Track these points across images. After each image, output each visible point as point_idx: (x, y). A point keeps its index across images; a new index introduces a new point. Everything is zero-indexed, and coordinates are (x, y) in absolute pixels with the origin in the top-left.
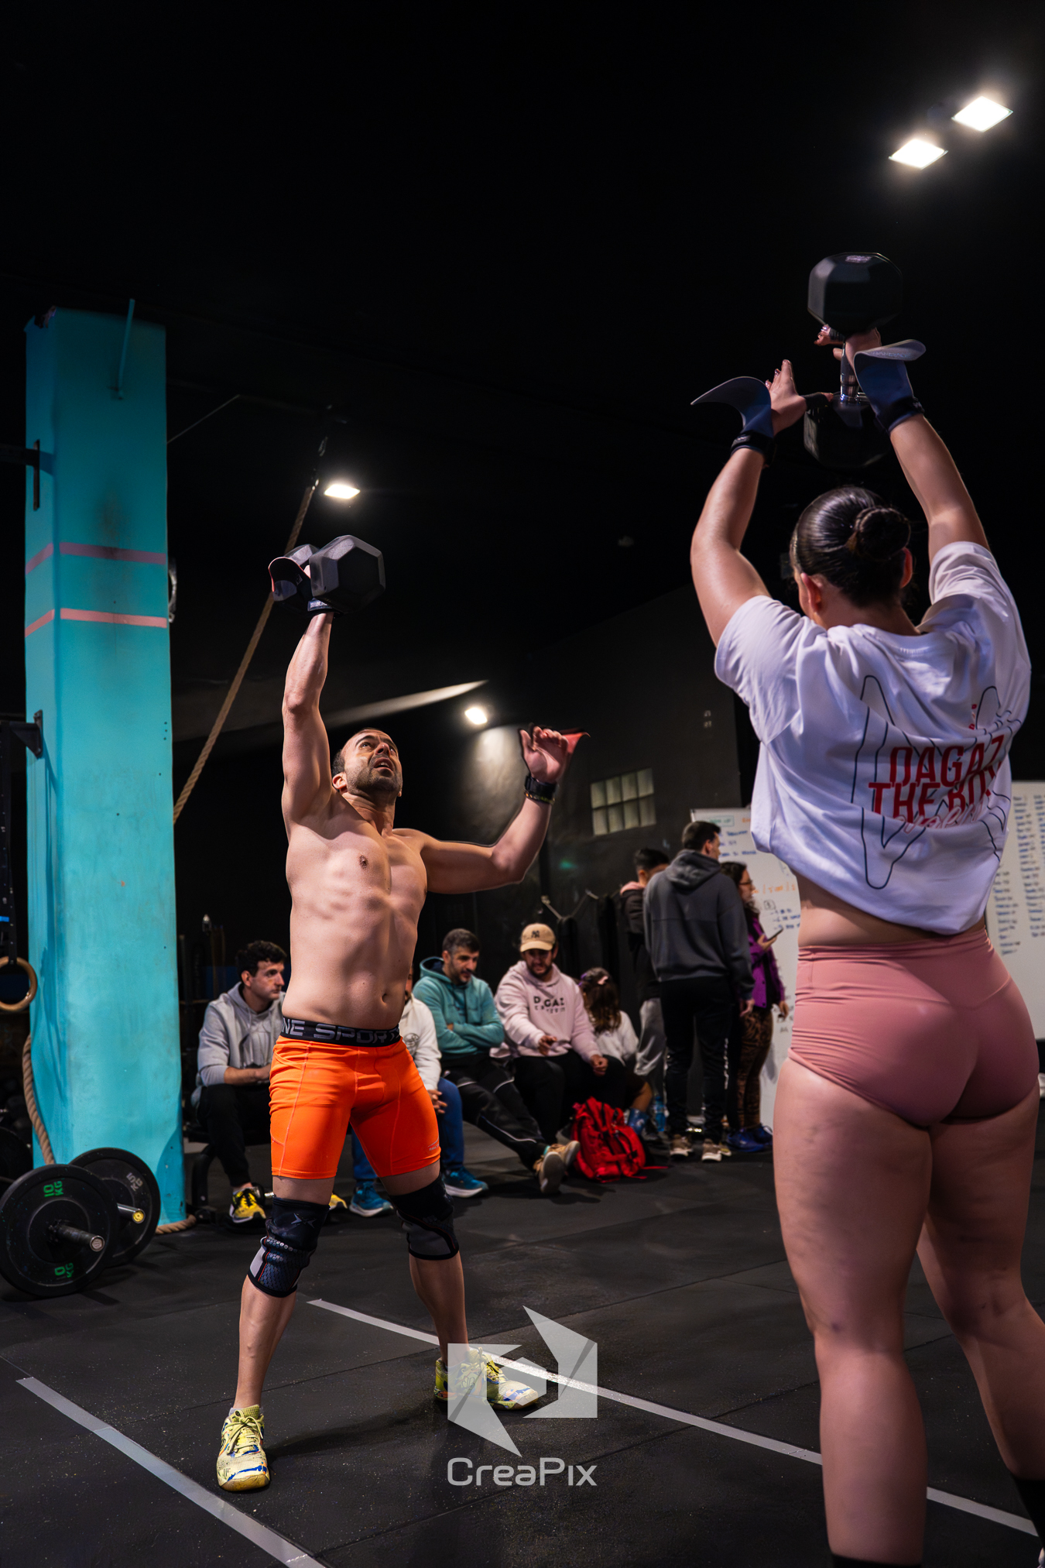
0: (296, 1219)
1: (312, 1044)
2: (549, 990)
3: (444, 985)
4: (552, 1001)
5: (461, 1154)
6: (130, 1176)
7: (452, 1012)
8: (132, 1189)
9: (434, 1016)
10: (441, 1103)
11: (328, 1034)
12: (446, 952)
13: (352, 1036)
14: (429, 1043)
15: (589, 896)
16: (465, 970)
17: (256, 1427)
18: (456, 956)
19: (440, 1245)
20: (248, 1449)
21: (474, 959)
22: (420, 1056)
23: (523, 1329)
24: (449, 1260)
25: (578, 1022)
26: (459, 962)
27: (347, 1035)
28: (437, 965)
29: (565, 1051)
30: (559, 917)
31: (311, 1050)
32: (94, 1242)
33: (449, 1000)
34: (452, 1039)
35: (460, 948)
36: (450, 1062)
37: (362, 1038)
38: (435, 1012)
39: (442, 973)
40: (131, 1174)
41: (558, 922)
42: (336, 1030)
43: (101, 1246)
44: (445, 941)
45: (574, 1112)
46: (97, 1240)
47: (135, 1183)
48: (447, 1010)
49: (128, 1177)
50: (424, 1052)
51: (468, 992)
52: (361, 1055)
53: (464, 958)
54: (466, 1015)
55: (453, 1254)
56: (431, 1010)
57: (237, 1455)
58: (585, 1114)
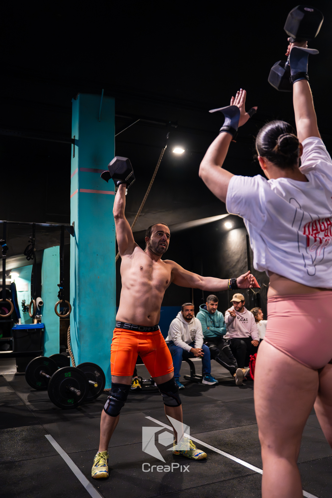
0: (119, 390)
1: (123, 330)
2: (242, 315)
3: (207, 314)
4: (243, 319)
5: (210, 370)
6: (96, 372)
7: (209, 323)
8: (96, 376)
9: (202, 324)
10: (202, 353)
11: (128, 327)
12: (207, 303)
13: (137, 328)
14: (199, 333)
15: (264, 285)
16: (213, 308)
17: (105, 458)
18: (210, 304)
19: (174, 402)
20: (102, 465)
21: (216, 305)
22: (196, 337)
23: (212, 432)
24: (178, 407)
25: (252, 327)
26: (211, 306)
27: (135, 327)
28: (205, 307)
29: (248, 337)
30: (254, 292)
31: (122, 331)
32: (77, 392)
33: (208, 319)
34: (208, 333)
35: (211, 301)
36: (207, 339)
37: (140, 329)
38: (203, 323)
39: (207, 310)
40: (96, 371)
41: (254, 294)
42: (131, 326)
43: (80, 394)
44: (207, 299)
45: (250, 358)
46: (78, 392)
47: (97, 374)
48: (208, 322)
49: (95, 372)
50: (198, 336)
51: (215, 316)
52: (140, 334)
53: (212, 305)
54: (214, 324)
55: (179, 405)
56: (201, 322)
57: (98, 467)
58: (253, 359)
